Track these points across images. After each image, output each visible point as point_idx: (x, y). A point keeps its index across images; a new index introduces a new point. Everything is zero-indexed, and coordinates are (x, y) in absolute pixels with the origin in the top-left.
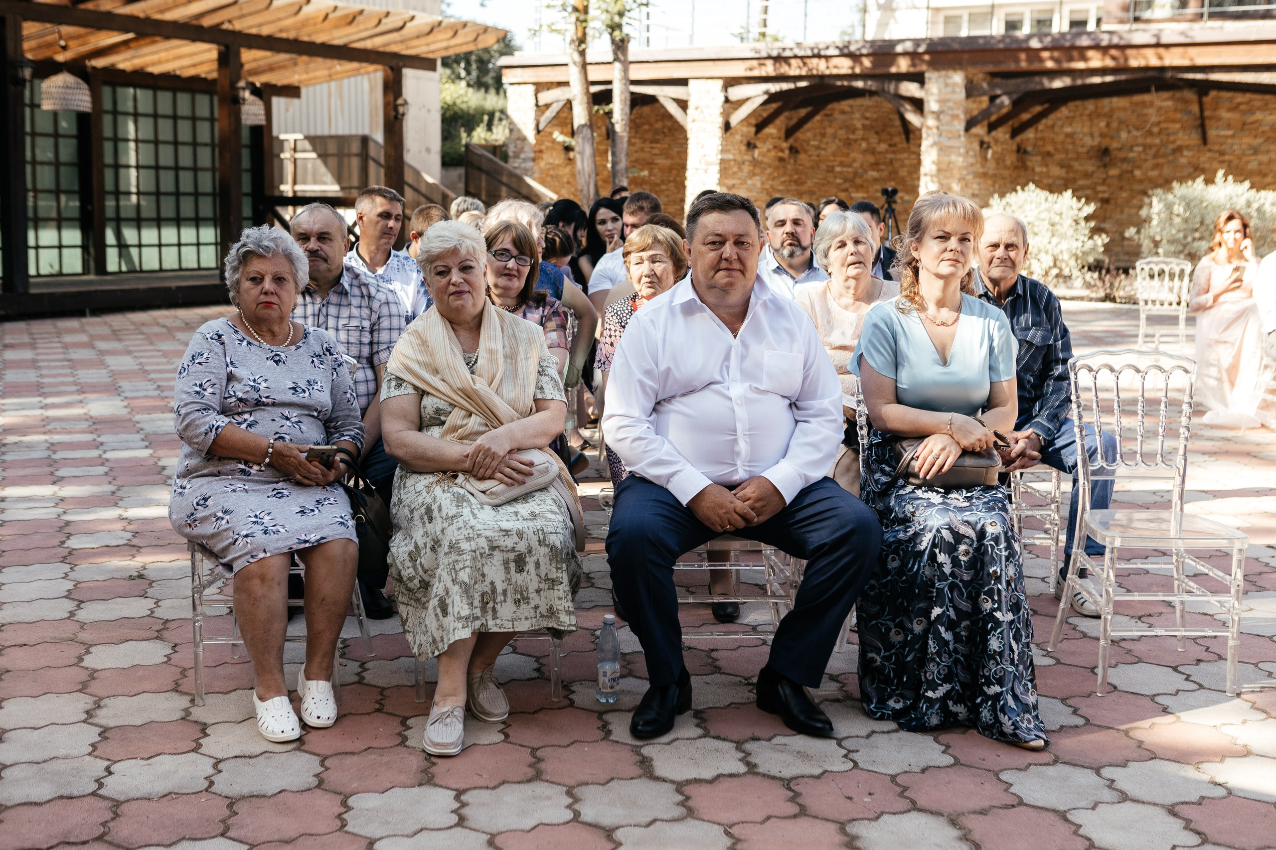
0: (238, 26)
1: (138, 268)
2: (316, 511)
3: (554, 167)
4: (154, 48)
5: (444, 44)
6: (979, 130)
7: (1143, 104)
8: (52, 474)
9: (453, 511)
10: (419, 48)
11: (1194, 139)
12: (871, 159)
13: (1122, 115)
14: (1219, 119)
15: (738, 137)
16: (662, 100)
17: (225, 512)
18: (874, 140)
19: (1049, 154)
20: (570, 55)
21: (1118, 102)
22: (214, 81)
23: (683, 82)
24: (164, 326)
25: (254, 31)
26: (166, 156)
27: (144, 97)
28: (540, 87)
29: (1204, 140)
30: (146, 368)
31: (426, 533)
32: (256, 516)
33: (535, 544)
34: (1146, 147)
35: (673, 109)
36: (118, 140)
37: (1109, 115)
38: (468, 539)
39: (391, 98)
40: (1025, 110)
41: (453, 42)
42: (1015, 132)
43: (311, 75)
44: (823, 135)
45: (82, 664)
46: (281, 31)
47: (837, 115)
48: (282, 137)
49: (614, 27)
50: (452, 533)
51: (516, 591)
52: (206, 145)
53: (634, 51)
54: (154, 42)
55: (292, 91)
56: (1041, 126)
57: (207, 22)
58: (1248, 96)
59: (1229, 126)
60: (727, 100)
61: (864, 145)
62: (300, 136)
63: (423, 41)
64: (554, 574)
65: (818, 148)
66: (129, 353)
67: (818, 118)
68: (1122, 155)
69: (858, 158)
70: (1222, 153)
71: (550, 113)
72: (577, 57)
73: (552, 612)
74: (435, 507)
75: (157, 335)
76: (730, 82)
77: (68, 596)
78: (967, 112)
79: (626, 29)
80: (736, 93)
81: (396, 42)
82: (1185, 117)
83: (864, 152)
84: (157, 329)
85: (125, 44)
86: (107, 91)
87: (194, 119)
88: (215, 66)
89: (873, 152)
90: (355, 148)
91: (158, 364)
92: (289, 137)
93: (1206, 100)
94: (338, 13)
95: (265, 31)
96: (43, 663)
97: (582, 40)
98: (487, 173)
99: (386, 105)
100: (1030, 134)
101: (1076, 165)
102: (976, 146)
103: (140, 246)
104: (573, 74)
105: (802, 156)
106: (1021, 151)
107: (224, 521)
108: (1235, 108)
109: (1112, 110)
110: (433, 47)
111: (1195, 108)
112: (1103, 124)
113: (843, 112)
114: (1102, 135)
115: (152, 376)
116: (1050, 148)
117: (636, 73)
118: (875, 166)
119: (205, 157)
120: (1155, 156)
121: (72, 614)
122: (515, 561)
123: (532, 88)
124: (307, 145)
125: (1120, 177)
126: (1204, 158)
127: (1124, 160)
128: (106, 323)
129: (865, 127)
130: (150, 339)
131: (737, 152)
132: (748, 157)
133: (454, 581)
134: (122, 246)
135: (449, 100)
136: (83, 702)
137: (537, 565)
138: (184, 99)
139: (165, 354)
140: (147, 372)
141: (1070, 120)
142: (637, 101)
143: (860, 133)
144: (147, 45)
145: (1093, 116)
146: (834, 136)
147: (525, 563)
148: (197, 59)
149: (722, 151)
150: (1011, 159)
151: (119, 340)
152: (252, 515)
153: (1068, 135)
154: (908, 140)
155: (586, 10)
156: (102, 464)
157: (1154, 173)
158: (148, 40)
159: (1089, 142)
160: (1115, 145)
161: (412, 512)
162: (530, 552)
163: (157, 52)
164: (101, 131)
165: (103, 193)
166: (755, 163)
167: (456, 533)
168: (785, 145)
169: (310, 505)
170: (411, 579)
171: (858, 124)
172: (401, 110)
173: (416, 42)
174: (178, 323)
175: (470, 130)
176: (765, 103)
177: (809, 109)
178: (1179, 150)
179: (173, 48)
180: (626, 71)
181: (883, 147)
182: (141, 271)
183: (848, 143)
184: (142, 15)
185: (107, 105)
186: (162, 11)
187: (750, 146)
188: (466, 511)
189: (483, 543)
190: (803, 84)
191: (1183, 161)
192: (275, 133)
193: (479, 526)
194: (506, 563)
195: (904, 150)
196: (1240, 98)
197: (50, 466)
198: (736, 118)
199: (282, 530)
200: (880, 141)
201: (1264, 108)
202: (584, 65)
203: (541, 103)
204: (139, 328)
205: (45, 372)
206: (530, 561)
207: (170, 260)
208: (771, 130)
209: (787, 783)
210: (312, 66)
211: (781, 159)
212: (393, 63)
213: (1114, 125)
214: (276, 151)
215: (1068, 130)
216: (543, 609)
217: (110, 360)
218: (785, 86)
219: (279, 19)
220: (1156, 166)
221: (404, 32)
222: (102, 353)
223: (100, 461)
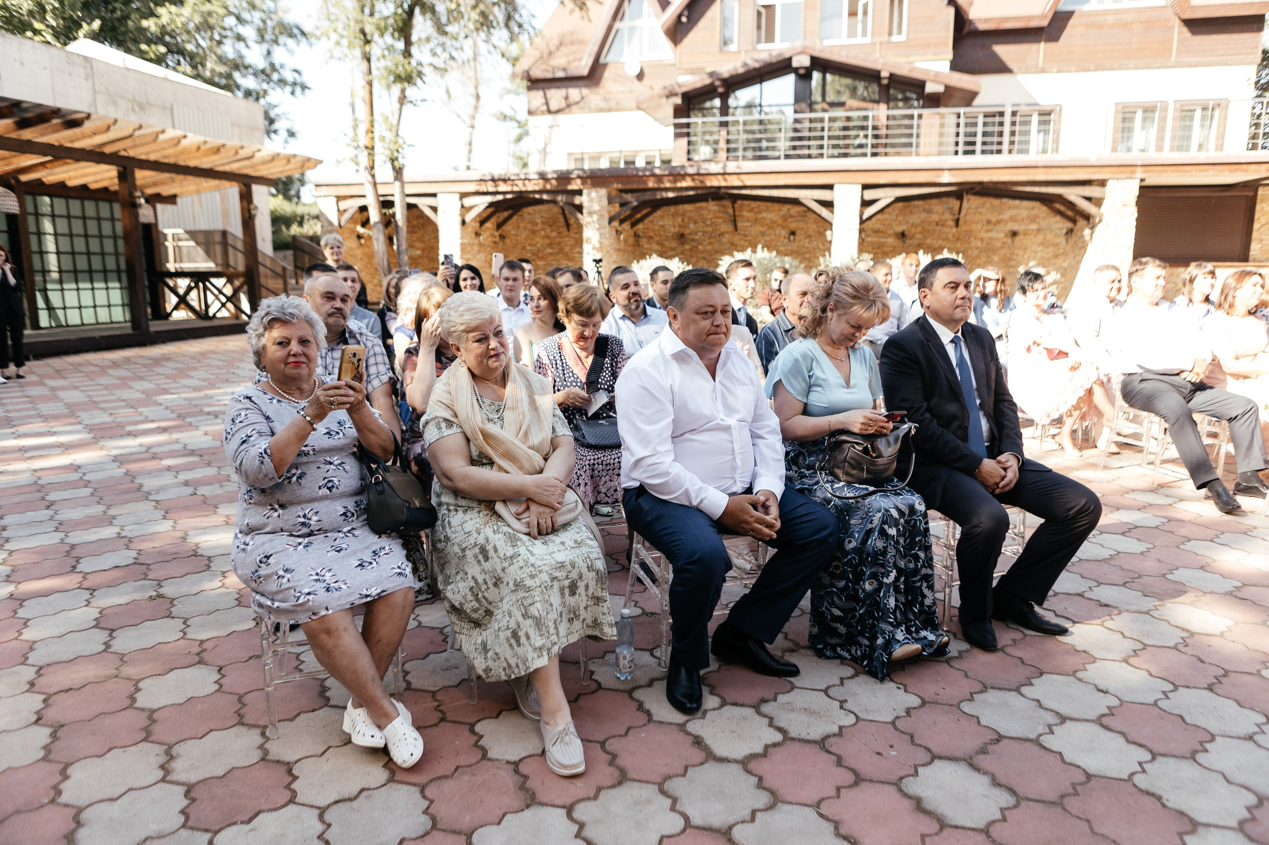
0: (132, 153)
1: (64, 323)
2: (374, 564)
3: (352, 249)
4: (66, 168)
5: (280, 169)
6: (616, 224)
7: (702, 208)
8: (43, 499)
9: (510, 552)
10: (263, 172)
11: (730, 228)
12: (547, 241)
13: (689, 214)
14: (743, 216)
15: (470, 229)
16: (421, 207)
17: (286, 571)
18: (548, 230)
19: (651, 237)
20: (364, 177)
21: (688, 207)
22: (115, 193)
23: (434, 195)
24: (96, 366)
25: (143, 157)
26: (80, 245)
27: (60, 205)
28: (339, 198)
29: (736, 228)
30: (95, 399)
31: (483, 570)
32: (317, 574)
33: (584, 570)
34: (704, 233)
35: (428, 212)
36: (40, 234)
37: (683, 215)
38: (532, 577)
39: (245, 204)
40: (639, 212)
41: (287, 168)
42: (633, 225)
43: (185, 189)
44: (518, 227)
45: (137, 705)
46: (165, 157)
47: (526, 215)
48: (166, 231)
49: (393, 160)
50: (514, 573)
51: (570, 612)
52: (109, 237)
53: (407, 175)
54: (67, 163)
55: (171, 199)
56: (646, 221)
57: (108, 150)
58: (758, 203)
59: (748, 221)
60: (462, 206)
61: (543, 233)
62: (180, 231)
63: (266, 166)
64: (599, 593)
65: (516, 235)
66: (76, 388)
67: (515, 217)
68: (691, 237)
69: (540, 241)
70: (746, 236)
71: (347, 216)
72: (370, 178)
73: (596, 624)
74: (489, 548)
75: (93, 372)
76: (463, 195)
77: (98, 624)
78: (609, 212)
79: (401, 160)
80: (468, 202)
81: (247, 167)
82: (725, 215)
83: (543, 237)
84: (92, 368)
85: (43, 165)
86: (29, 199)
87: (99, 219)
88: (116, 181)
89: (548, 237)
90: (218, 238)
91: (103, 396)
92: (169, 232)
93: (736, 206)
94: (208, 146)
95: (152, 157)
96: (96, 709)
97: (372, 168)
98: (309, 254)
99: (243, 209)
100: (640, 226)
101: (666, 243)
102: (614, 233)
103: (65, 308)
104: (368, 190)
105: (507, 241)
106: (636, 235)
107: (285, 580)
108: (751, 210)
109: (685, 212)
110: (273, 171)
111: (730, 211)
112: (680, 220)
113: (529, 214)
114: (680, 226)
115: (102, 405)
116: (651, 234)
117: (409, 190)
118: (550, 245)
119: (109, 245)
120: (710, 238)
121: (107, 645)
122: (569, 587)
123: (335, 200)
124: (186, 236)
125: (691, 250)
126: (736, 239)
127: (693, 240)
128: (48, 365)
129: (543, 223)
130: (89, 376)
131: (470, 239)
132: (476, 241)
133: (525, 616)
134: (50, 308)
135: (272, 208)
136: (152, 754)
137: (587, 587)
138: (90, 206)
139: (106, 387)
140: (95, 402)
141: (662, 217)
142: (411, 207)
143: (540, 226)
144: (60, 166)
145: (675, 215)
146: (525, 228)
147: (577, 588)
148: (98, 177)
149: (462, 238)
150: (631, 240)
151: (64, 378)
152: (314, 573)
153: (661, 226)
154: (568, 230)
155: (373, 148)
156: (86, 486)
157: (709, 248)
158: (61, 162)
159: (672, 230)
160: (687, 232)
161: (463, 550)
162: (581, 577)
163: (67, 172)
164: (27, 227)
165: (32, 272)
166: (481, 245)
167: (519, 572)
168: (497, 234)
169: (367, 556)
170: (475, 610)
171: (539, 221)
172: (253, 212)
173: (260, 167)
174: (107, 363)
175: (288, 227)
176: (487, 208)
177: (510, 212)
178: (722, 234)
179: (80, 168)
180: (402, 187)
181: (554, 234)
182: (68, 326)
183: (533, 232)
184: (56, 144)
185: (30, 209)
186: (72, 142)
187: (477, 234)
188: (522, 550)
189: (545, 577)
190: (509, 196)
191: (725, 240)
192: (160, 227)
193: (539, 563)
194: (562, 590)
195: (566, 236)
196: (754, 204)
197: (39, 491)
198: (469, 217)
199: (344, 587)
200: (552, 231)
201: (767, 210)
202: (375, 184)
203: (341, 209)
204: (77, 367)
205: (10, 407)
206: (581, 585)
207: (89, 317)
208: (488, 225)
209: (822, 743)
210: (185, 183)
211: (495, 243)
212: (245, 181)
213: (686, 220)
214: (161, 240)
215: (661, 223)
216: (589, 621)
217: (62, 394)
218: (500, 197)
219: (164, 149)
220: (710, 243)
221: (253, 161)
222: (53, 389)
223: (83, 483)
